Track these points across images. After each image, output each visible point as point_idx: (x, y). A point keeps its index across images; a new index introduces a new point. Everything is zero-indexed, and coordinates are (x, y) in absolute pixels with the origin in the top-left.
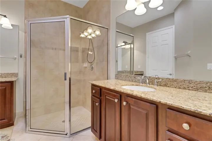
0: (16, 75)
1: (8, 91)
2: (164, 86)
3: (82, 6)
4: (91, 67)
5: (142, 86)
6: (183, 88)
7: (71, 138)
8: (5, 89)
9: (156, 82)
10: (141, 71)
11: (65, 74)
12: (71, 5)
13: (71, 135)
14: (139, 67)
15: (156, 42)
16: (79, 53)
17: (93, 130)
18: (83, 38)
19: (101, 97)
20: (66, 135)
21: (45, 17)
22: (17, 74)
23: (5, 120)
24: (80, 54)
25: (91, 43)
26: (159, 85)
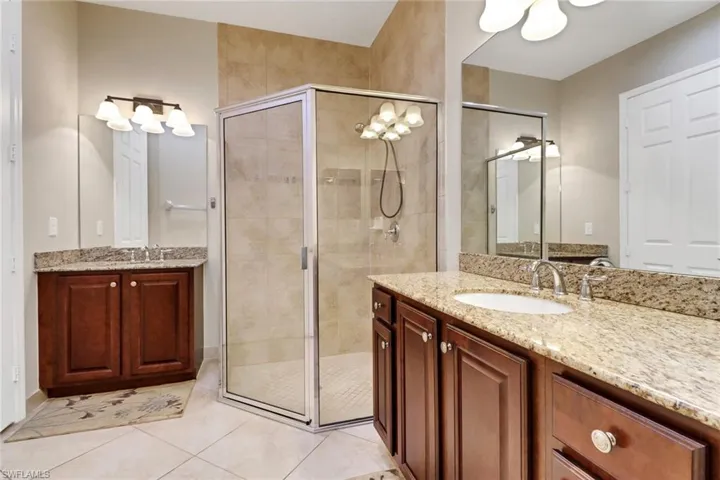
0: (202, 252)
1: (182, 293)
2: (620, 301)
3: (367, 42)
4: (393, 230)
5: (535, 296)
6: (692, 313)
7: (320, 437)
8: (177, 286)
9: (585, 283)
10: (598, 246)
11: (305, 250)
12: (335, 45)
13: (320, 426)
14: (589, 228)
15: (666, 127)
16: (362, 188)
17: (378, 423)
18: (373, 141)
19: (395, 325)
20: (308, 423)
21: (267, 94)
22: (206, 250)
23: (176, 363)
24: (365, 191)
25: (391, 155)
26: (602, 295)
